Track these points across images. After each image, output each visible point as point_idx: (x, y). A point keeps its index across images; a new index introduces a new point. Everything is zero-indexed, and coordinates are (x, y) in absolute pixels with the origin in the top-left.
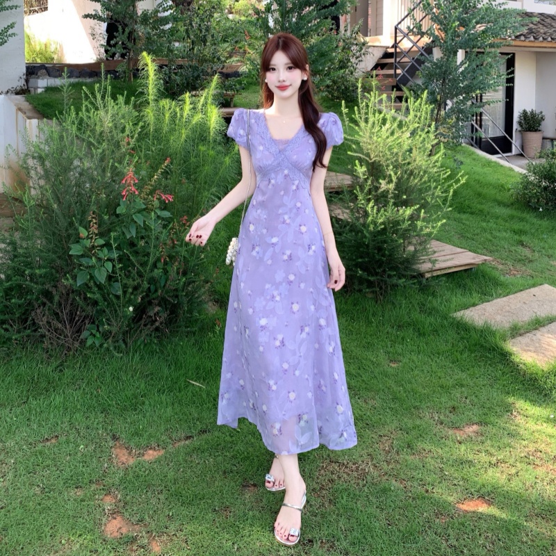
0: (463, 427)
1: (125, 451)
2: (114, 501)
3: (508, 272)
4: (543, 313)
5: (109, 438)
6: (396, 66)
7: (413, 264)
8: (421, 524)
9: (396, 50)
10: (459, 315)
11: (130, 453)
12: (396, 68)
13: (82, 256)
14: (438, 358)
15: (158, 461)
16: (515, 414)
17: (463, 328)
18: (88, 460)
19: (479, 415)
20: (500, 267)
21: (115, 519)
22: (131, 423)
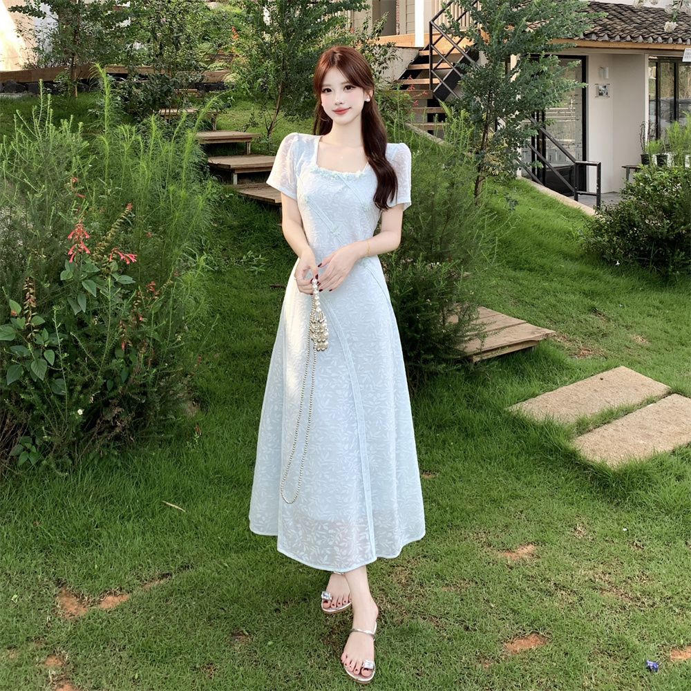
0: (516, 548)
1: (74, 600)
2: (60, 663)
3: (577, 352)
4: (616, 402)
5: (51, 584)
6: (432, 74)
7: (456, 343)
8: (459, 671)
9: (431, 52)
10: (514, 408)
11: (81, 602)
12: (432, 77)
13: (13, 343)
14: (490, 464)
15: (120, 609)
16: (579, 529)
17: (519, 424)
18: (24, 612)
19: (536, 533)
20: (567, 345)
21: (62, 687)
22: (82, 563)
